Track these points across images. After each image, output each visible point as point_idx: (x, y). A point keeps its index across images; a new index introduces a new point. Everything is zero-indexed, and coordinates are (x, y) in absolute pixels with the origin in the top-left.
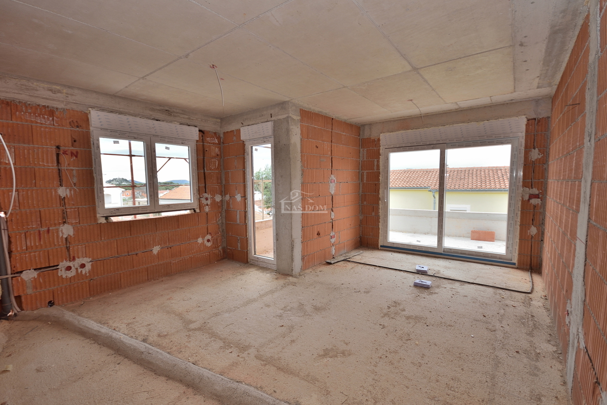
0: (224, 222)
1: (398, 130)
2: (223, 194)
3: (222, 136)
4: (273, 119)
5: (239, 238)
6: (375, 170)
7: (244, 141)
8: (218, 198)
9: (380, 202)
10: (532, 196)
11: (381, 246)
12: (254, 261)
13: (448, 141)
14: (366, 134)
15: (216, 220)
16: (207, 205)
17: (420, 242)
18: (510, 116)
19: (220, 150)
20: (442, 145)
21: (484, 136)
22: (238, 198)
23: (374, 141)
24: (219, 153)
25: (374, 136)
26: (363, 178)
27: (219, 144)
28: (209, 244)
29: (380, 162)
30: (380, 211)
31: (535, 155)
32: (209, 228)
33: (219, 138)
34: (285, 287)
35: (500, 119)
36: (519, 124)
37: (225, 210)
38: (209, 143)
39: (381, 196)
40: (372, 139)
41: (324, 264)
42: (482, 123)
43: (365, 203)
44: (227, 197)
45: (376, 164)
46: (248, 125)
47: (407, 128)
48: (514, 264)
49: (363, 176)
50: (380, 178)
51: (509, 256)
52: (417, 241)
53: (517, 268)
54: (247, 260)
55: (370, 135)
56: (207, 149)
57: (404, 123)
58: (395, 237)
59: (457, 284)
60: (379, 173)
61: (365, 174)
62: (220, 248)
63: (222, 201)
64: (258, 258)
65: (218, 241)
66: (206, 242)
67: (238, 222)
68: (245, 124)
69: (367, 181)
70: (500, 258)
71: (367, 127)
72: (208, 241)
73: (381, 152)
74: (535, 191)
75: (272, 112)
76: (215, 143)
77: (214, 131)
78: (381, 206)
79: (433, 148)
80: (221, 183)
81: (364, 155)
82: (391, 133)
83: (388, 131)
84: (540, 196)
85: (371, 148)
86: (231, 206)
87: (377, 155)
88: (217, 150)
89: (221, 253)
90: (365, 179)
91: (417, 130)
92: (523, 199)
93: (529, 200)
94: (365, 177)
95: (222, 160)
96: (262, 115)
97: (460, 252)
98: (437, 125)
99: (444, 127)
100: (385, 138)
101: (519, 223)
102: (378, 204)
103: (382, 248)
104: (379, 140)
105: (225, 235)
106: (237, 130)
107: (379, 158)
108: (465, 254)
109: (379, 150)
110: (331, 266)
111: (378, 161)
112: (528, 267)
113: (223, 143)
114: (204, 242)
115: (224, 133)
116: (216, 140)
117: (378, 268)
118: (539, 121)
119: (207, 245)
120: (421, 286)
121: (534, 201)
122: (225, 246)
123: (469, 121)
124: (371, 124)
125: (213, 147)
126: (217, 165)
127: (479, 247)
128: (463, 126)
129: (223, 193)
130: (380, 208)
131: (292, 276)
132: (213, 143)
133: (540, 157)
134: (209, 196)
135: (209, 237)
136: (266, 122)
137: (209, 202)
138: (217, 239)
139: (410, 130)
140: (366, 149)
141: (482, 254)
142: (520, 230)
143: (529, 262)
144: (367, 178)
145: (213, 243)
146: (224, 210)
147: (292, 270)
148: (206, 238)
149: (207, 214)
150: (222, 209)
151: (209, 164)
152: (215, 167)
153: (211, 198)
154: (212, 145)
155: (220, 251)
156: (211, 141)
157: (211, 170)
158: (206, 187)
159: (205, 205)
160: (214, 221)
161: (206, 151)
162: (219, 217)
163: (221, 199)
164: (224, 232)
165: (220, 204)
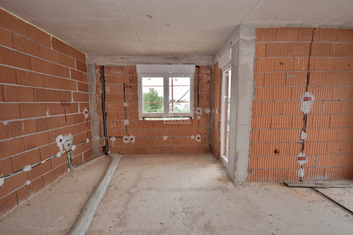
0: (211, 127)
2: (212, 108)
4: (232, 45)
5: (216, 141)
7: (221, 69)
8: (208, 111)
12: (222, 160)
19: (211, 78)
24: (210, 80)
27: (211, 73)
28: (199, 141)
32: (199, 130)
33: (211, 69)
38: (203, 74)
44: (213, 111)
54: (219, 158)
62: (207, 144)
63: (210, 113)
65: (206, 140)
66: (196, 139)
68: (221, 56)
72: (198, 138)
75: (232, 39)
76: (208, 74)
77: (207, 65)
80: (211, 101)
86: (214, 117)
88: (209, 78)
89: (207, 148)
95: (212, 85)
96: (228, 45)
105: (212, 136)
113: (214, 73)
114: (195, 138)
116: (209, 71)
119: (197, 141)
122: (211, 144)
125: (206, 77)
126: (208, 88)
134: (201, 109)
135: (199, 136)
137: (200, 113)
138: (205, 138)
145: (202, 140)
147: (234, 177)
148: (197, 136)
149: (199, 121)
150: (211, 119)
151: (202, 88)
152: (207, 90)
153: (202, 111)
154: (205, 75)
155: (207, 146)
156: (204, 72)
157: (203, 92)
158: (199, 103)
159: (198, 115)
160: (204, 126)
161: (201, 79)
162: (208, 124)
163: (210, 111)
164: (211, 134)
165: (209, 115)
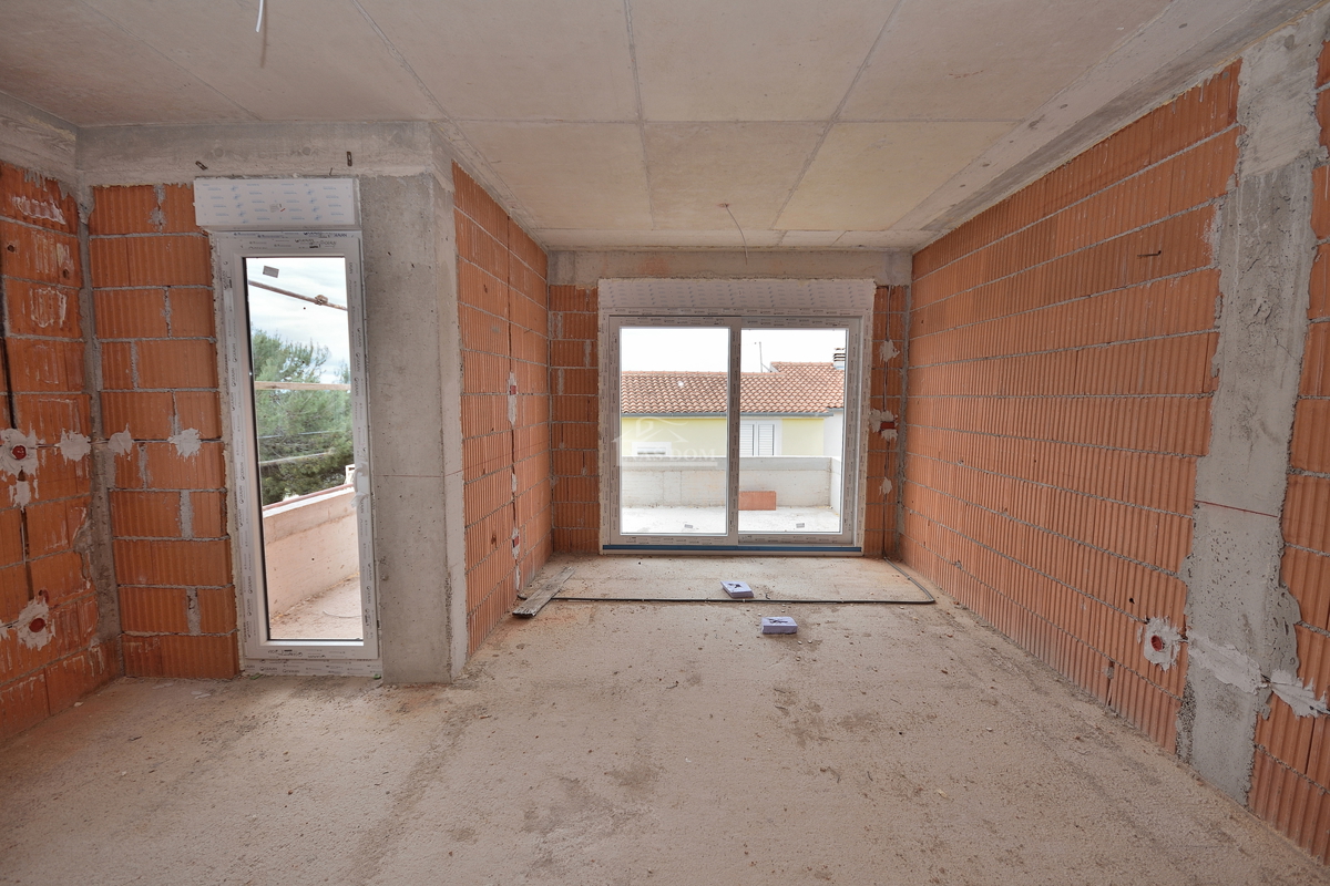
0: (106, 538)
1: (642, 275)
2: (97, 428)
3: (84, 198)
4: (357, 169)
5: (191, 593)
6: (588, 367)
7: (206, 234)
8: (74, 447)
9: (600, 442)
10: (886, 425)
11: (605, 547)
12: (267, 665)
13: (745, 312)
14: (563, 276)
15: (68, 537)
16: (22, 476)
17: (691, 527)
18: (851, 276)
19: (75, 252)
20: (736, 319)
21: (808, 309)
22: (187, 443)
23: (583, 294)
24: (70, 266)
25: (583, 280)
26: (557, 384)
27: (72, 226)
28: (41, 639)
29: (600, 348)
30: (600, 464)
31: (888, 351)
32: (34, 573)
33: (70, 205)
34: (460, 732)
35: (836, 280)
36: (864, 293)
37: (109, 494)
38: (25, 219)
39: (602, 427)
40: (577, 288)
41: (508, 622)
42: (807, 282)
43: (562, 446)
44: (122, 442)
45: (588, 350)
46: (233, 177)
47: (661, 273)
48: (859, 549)
49: (557, 379)
50: (600, 385)
51: (848, 538)
52: (686, 526)
53: (864, 557)
54: (236, 665)
55: (573, 279)
56: (15, 243)
57: (657, 261)
58: (634, 522)
59: (825, 609)
60: (596, 373)
61: (560, 373)
62: (94, 642)
63: (91, 458)
64: (289, 650)
65: (84, 615)
66: (23, 633)
67: (187, 531)
68: (213, 168)
69: (566, 391)
70: (833, 542)
71: (563, 260)
72: (37, 625)
73: (600, 323)
74: (888, 416)
75: (354, 146)
76: (54, 225)
77: (47, 174)
78: (601, 452)
79: (716, 325)
80: (85, 386)
81: (556, 326)
82: (626, 281)
83: (619, 277)
84: (896, 424)
85: (575, 311)
86: (145, 475)
87: (592, 329)
88: (61, 253)
89: (97, 663)
90: (561, 387)
91: (684, 281)
92: (871, 430)
93: (880, 432)
94: (561, 381)
95: (84, 295)
96: (306, 151)
97: (767, 539)
98: (725, 276)
99: (740, 281)
100: (610, 292)
101: (866, 475)
102: (596, 447)
103: (606, 552)
104: (595, 293)
105: (113, 588)
106: (171, 189)
107: (596, 337)
108: (776, 542)
109: (596, 317)
110: (532, 623)
111: (594, 346)
112: (880, 552)
113: (90, 229)
114: (14, 635)
115: (97, 191)
116: (57, 211)
117: (649, 607)
118: (893, 292)
119: (30, 645)
120: (779, 631)
121: (889, 434)
122: (116, 628)
123: (785, 276)
124: (575, 253)
125: (41, 239)
126: (63, 313)
127: (799, 526)
128: (775, 283)
129: (97, 425)
130: (601, 456)
131: (448, 684)
132: (44, 223)
133: (895, 356)
134: (31, 440)
135: (39, 609)
136: (325, 177)
137: (30, 465)
138: (76, 612)
139: (668, 280)
140: (561, 313)
141: (804, 539)
142: (868, 487)
143: (881, 545)
144: (565, 383)
145: (60, 630)
146: (103, 493)
147: (449, 665)
148: (21, 617)
149: (24, 515)
150: (96, 489)
151: (27, 307)
152: (56, 322)
153: (41, 447)
154: (39, 231)
155: (92, 655)
156: (33, 211)
157: (34, 332)
158: (15, 400)
159: (12, 480)
160: (64, 542)
161: (11, 248)
162: (83, 524)
163: (87, 450)
164: (107, 577)
165: (84, 470)
